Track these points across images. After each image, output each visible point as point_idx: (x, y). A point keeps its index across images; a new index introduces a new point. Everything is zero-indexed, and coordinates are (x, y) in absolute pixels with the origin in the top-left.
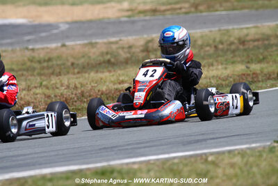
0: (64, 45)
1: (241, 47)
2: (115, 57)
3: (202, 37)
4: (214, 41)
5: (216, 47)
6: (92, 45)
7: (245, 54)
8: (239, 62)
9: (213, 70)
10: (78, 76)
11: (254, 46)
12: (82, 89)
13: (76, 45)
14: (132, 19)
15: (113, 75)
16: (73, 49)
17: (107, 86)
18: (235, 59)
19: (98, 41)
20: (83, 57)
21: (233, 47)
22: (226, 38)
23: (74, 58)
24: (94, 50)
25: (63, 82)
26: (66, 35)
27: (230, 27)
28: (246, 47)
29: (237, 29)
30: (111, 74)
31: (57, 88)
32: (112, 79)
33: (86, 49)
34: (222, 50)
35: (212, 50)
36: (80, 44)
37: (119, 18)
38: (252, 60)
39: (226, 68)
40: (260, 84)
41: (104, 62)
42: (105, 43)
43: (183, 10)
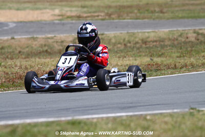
0: (13, 38)
1: (144, 46)
2: (51, 49)
3: (115, 37)
4: (124, 40)
5: (125, 45)
6: (34, 39)
7: (148, 50)
8: (145, 56)
9: (126, 61)
10: (27, 59)
11: (153, 46)
12: (32, 69)
13: (22, 38)
14: (63, 22)
15: (53, 61)
16: (20, 41)
17: (50, 68)
18: (141, 54)
19: (38, 36)
20: (27, 47)
21: (138, 46)
22: (133, 38)
23: (21, 48)
24: (35, 43)
25: (16, 63)
26: (14, 31)
27: (136, 31)
28: (147, 46)
29: (141, 32)
30: (52, 60)
31: (13, 68)
32: (53, 63)
33: (30, 42)
34: (130, 47)
35: (123, 47)
36: (25, 38)
37: (53, 20)
38: (153, 55)
39: (136, 60)
40: (163, 72)
41: (43, 52)
42: (43, 38)
43: (100, 17)
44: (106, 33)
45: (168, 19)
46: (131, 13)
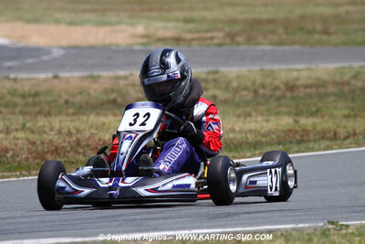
0: (56, 77)
1: (288, 94)
2: (123, 96)
3: (238, 77)
4: (254, 84)
5: (255, 92)
6: (94, 79)
7: (293, 103)
8: (285, 114)
9: (250, 122)
10: (74, 118)
11: (306, 94)
12: (78, 135)
13: (72, 77)
14: (148, 47)
16: (68, 82)
18: (280, 109)
19: (101, 73)
20: (81, 93)
21: (278, 93)
22: (269, 81)
23: (69, 94)
24: (95, 86)
25: (53, 125)
26: (59, 64)
27: (276, 67)
28: (295, 94)
29: (285, 70)
31: (45, 132)
33: (85, 84)
34: (264, 96)
35: (248, 95)
36: (78, 78)
37: (131, 45)
38: (302, 111)
39: (267, 121)
40: (311, 145)
41: (109, 102)
42: (111, 78)
43: (216, 41)
44: (223, 69)
45: (336, 45)
46: (272, 33)
